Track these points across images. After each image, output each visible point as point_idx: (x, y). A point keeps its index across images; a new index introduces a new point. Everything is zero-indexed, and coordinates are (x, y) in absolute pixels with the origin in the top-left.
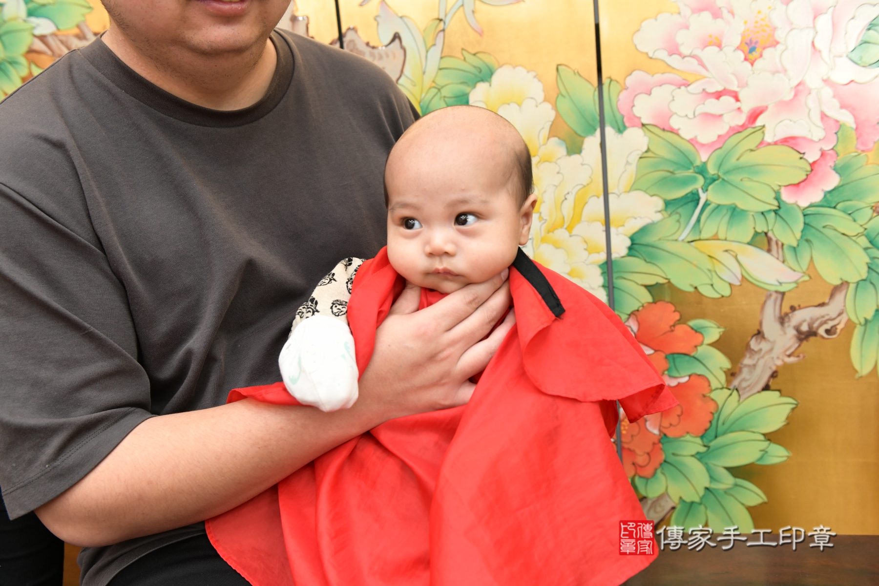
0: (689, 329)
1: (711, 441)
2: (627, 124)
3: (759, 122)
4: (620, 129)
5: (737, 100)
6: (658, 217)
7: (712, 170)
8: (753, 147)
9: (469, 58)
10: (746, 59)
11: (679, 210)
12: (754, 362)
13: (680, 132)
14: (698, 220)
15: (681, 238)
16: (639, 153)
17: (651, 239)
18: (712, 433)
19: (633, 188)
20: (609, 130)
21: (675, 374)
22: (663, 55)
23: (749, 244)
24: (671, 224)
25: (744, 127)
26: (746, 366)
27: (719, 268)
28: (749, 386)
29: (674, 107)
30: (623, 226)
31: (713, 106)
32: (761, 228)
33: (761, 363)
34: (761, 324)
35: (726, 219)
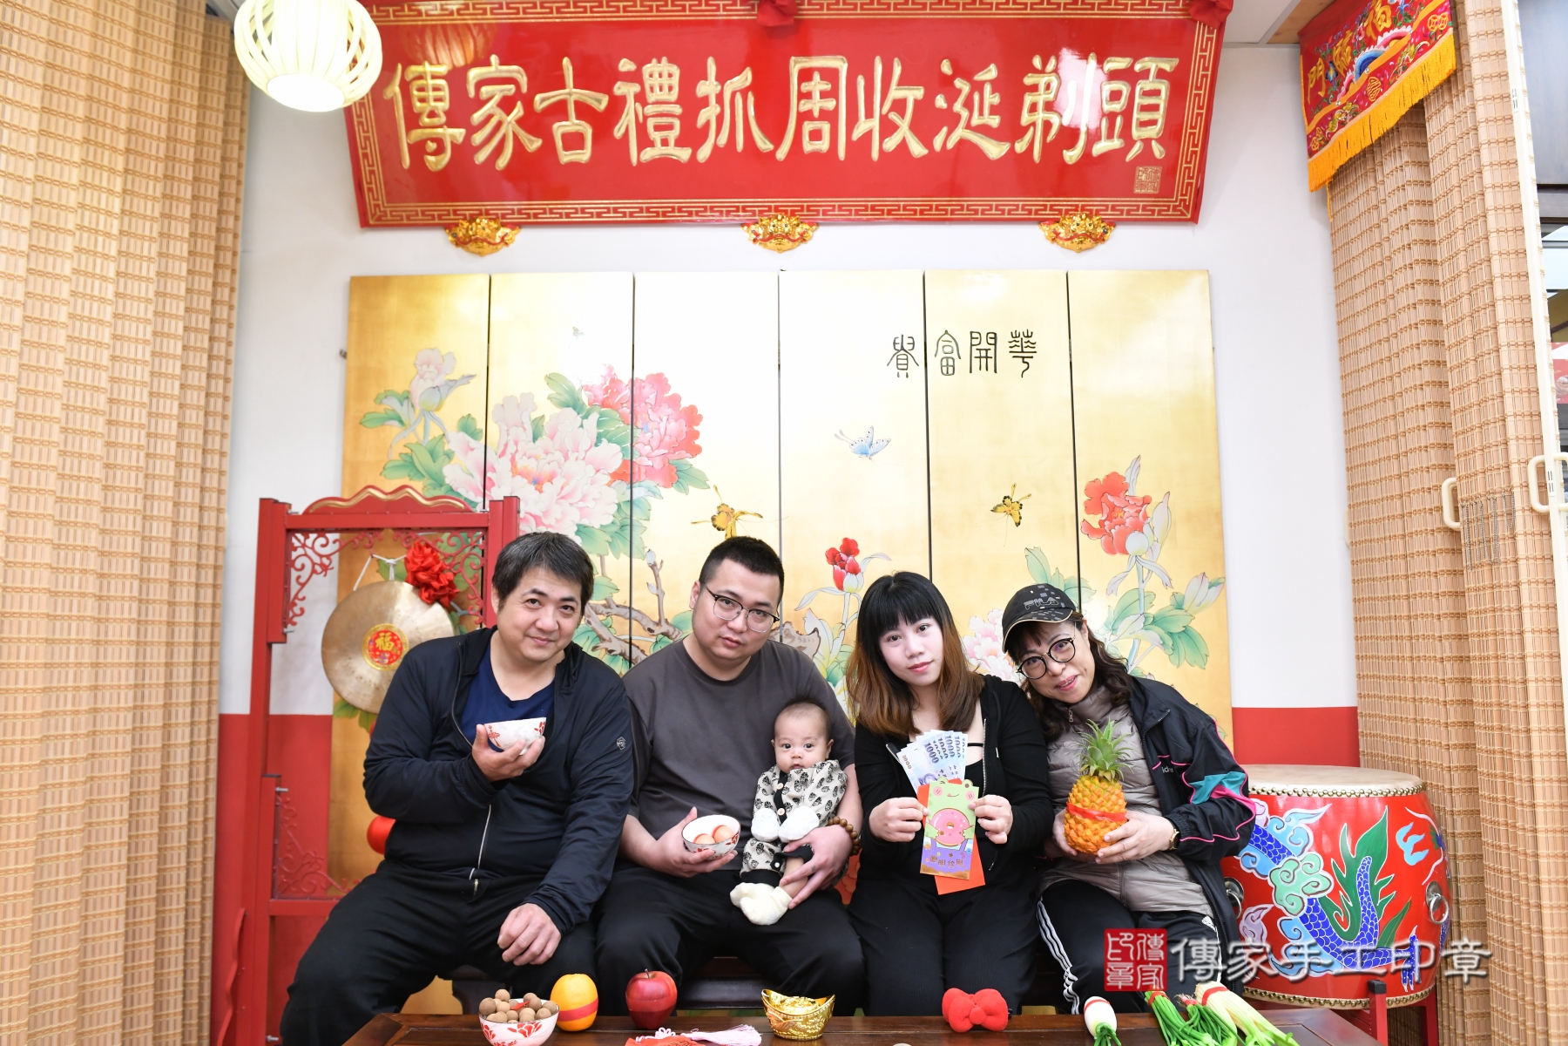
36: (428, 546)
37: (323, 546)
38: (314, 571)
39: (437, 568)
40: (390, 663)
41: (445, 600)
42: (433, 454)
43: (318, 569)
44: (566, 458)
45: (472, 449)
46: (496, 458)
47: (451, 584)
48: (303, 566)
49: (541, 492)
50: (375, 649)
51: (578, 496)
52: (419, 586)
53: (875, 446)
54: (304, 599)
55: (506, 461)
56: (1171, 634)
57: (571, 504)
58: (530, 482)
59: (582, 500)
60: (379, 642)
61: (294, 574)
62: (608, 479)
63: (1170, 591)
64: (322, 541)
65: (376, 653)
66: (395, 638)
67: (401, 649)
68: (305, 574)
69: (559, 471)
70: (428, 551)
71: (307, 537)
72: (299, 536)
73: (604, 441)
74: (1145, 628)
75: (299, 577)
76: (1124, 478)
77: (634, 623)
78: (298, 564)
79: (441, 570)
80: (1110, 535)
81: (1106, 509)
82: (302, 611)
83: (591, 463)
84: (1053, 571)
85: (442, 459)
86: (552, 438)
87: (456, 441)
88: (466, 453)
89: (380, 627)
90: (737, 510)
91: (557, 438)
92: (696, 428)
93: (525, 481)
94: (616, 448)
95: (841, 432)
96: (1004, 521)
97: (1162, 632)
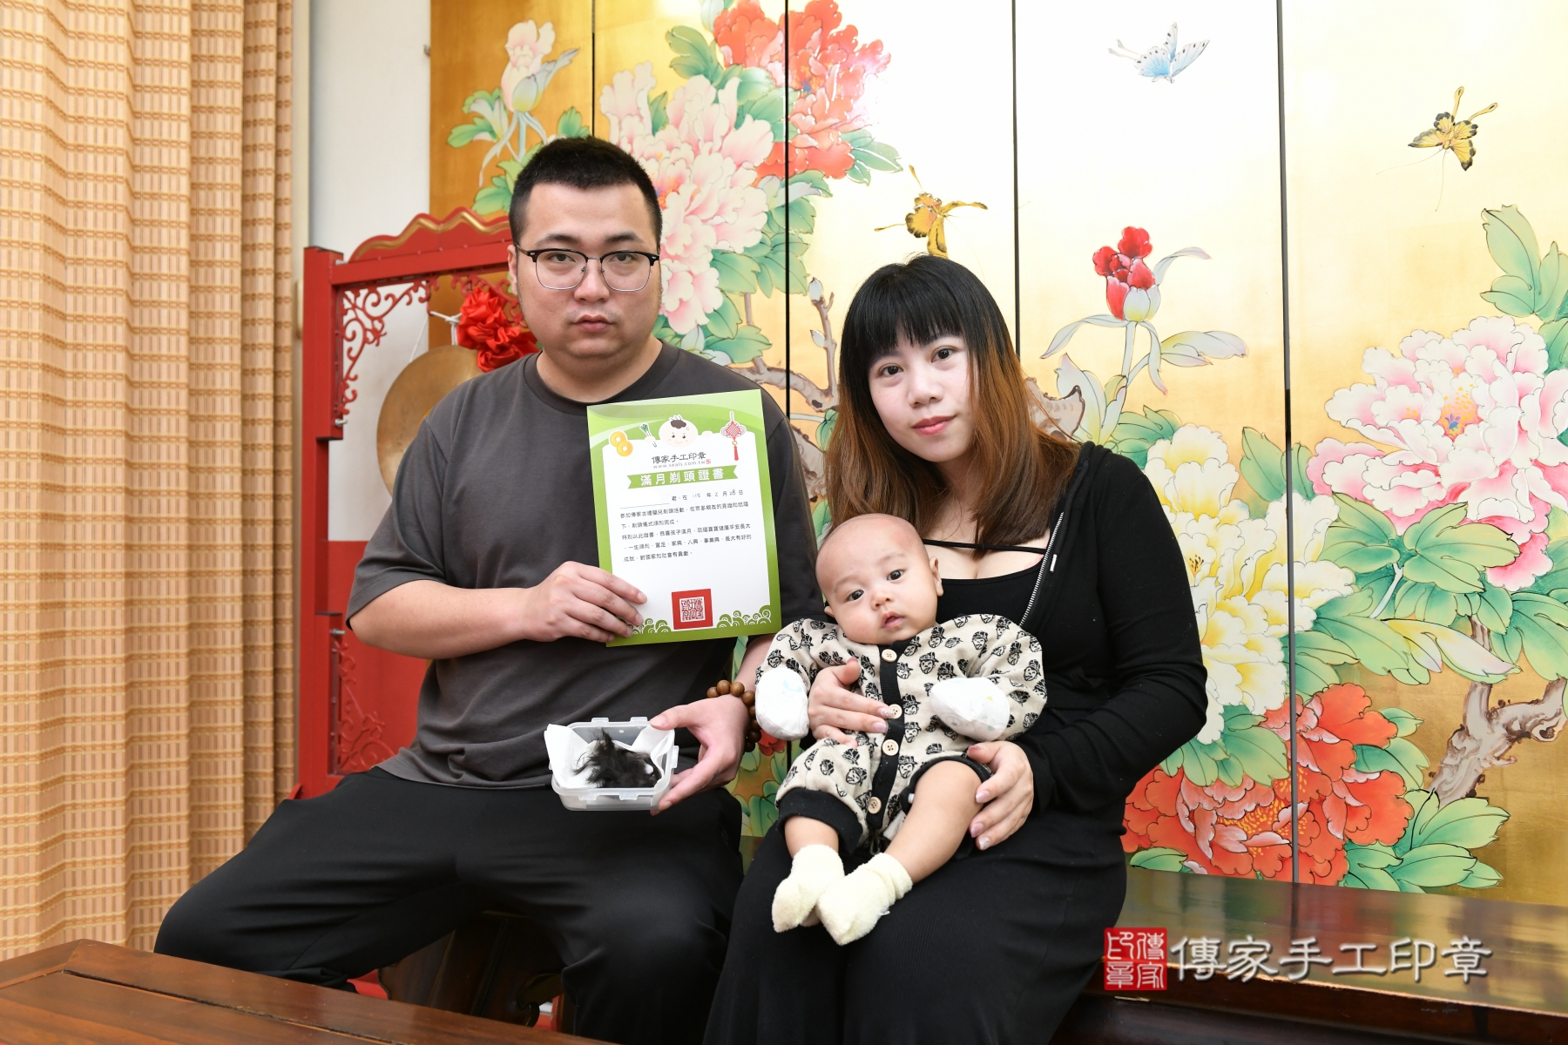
0: (1381, 718)
1: (1405, 853)
2: (1316, 492)
3: (1461, 498)
4: (1309, 495)
5: (1437, 474)
6: (1348, 591)
7: (1409, 545)
8: (1454, 525)
9: (1151, 415)
10: (1446, 434)
11: (1371, 585)
12: (1457, 762)
13: (1374, 503)
14: (1393, 597)
15: (1373, 616)
16: (1329, 522)
17: (1338, 614)
18: (1406, 843)
19: (1321, 558)
20: (1297, 497)
21: (1363, 768)
22: (1356, 424)
23: (1449, 627)
24: (1361, 600)
25: (1444, 503)
26: (1446, 765)
27: (1416, 651)
28: (1451, 790)
29: (1368, 477)
30: (1309, 597)
31: (1410, 479)
32: (1464, 610)
33: (1465, 763)
34: (1465, 718)
35: (1425, 598)
37: (375, 305)
38: (365, 341)
39: (492, 320)
43: (370, 336)
44: (696, 152)
48: (354, 334)
51: (713, 207)
53: (1180, 56)
54: (355, 378)
59: (719, 212)
61: (346, 345)
62: (754, 175)
64: (373, 298)
68: (356, 344)
69: (687, 173)
71: (357, 295)
72: (349, 294)
73: (748, 118)
75: (350, 350)
77: (791, 391)
78: (349, 334)
82: (354, 393)
83: (730, 156)
86: (677, 125)
90: (946, 201)
91: (683, 124)
94: (764, 126)
96: (1437, 161)
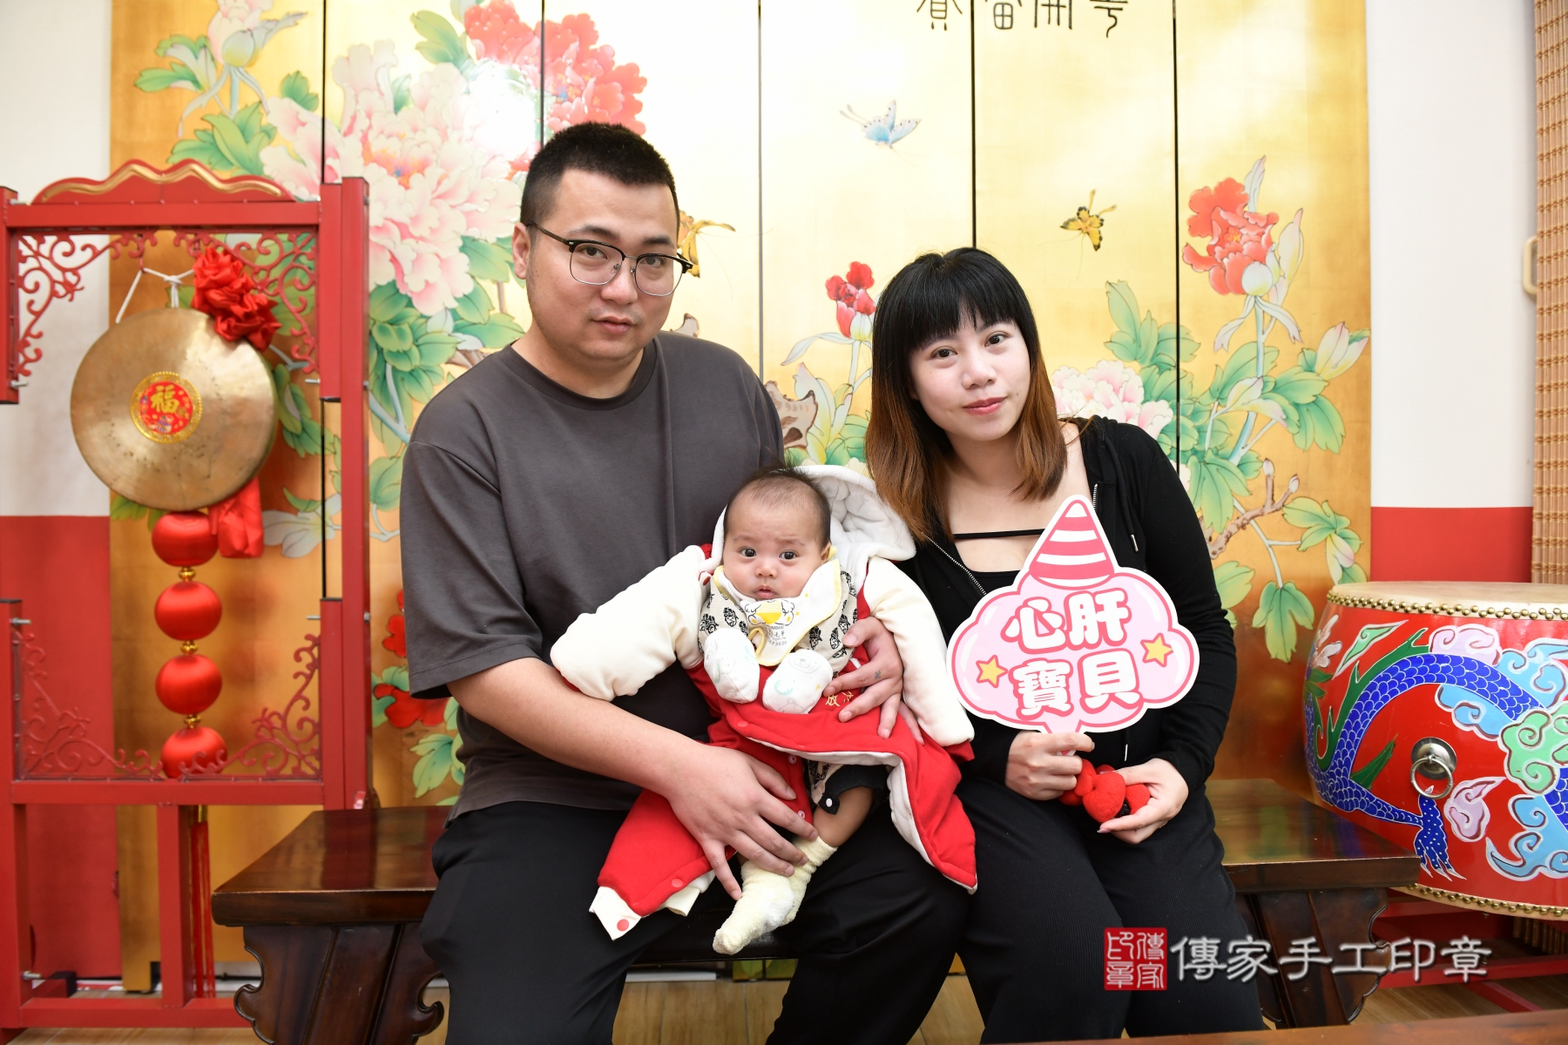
36: (226, 252)
37: (67, 254)
38: (54, 293)
39: (237, 285)
40: (174, 431)
41: (258, 337)
42: (244, 131)
43: (60, 289)
45: (303, 124)
46: (339, 136)
47: (265, 311)
48: (37, 285)
49: (407, 188)
50: (151, 411)
51: (464, 193)
52: (216, 313)
53: (898, 128)
54: (39, 336)
55: (354, 143)
56: (1297, 406)
57: (453, 207)
58: (390, 173)
59: (469, 201)
60: (156, 400)
61: (25, 296)
62: (507, 169)
63: (1298, 346)
64: (64, 246)
65: (151, 416)
66: (180, 394)
67: (190, 411)
68: (41, 297)
69: (434, 156)
70: (227, 259)
71: (40, 241)
72: (29, 239)
74: (1264, 396)
75: (31, 302)
76: (1241, 187)
78: (29, 282)
79: (246, 288)
80: (1221, 265)
81: (1218, 230)
82: (38, 352)
84: (1143, 315)
85: (258, 138)
87: (279, 110)
88: (295, 130)
89: (157, 377)
90: (697, 220)
91: (429, 108)
92: (637, 96)
93: (384, 171)
95: (849, 108)
96: (1078, 241)
97: (1285, 403)
